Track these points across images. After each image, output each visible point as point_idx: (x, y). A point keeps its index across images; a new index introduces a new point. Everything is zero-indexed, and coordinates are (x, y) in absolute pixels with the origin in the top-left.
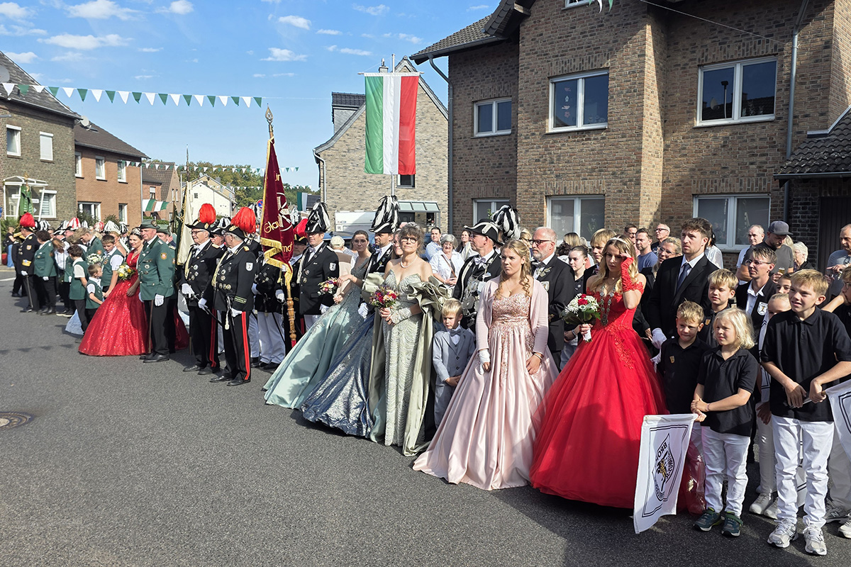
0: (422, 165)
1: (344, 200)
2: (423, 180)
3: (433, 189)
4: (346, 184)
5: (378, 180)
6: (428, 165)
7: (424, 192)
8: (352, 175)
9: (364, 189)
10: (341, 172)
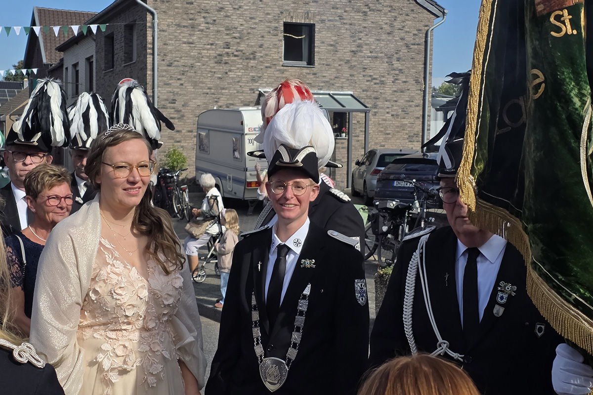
0: (328, 24)
1: (190, 88)
2: (329, 52)
3: (345, 68)
4: (193, 57)
5: (250, 50)
6: (338, 24)
7: (329, 74)
8: (204, 41)
9: (226, 68)
10: (184, 35)
